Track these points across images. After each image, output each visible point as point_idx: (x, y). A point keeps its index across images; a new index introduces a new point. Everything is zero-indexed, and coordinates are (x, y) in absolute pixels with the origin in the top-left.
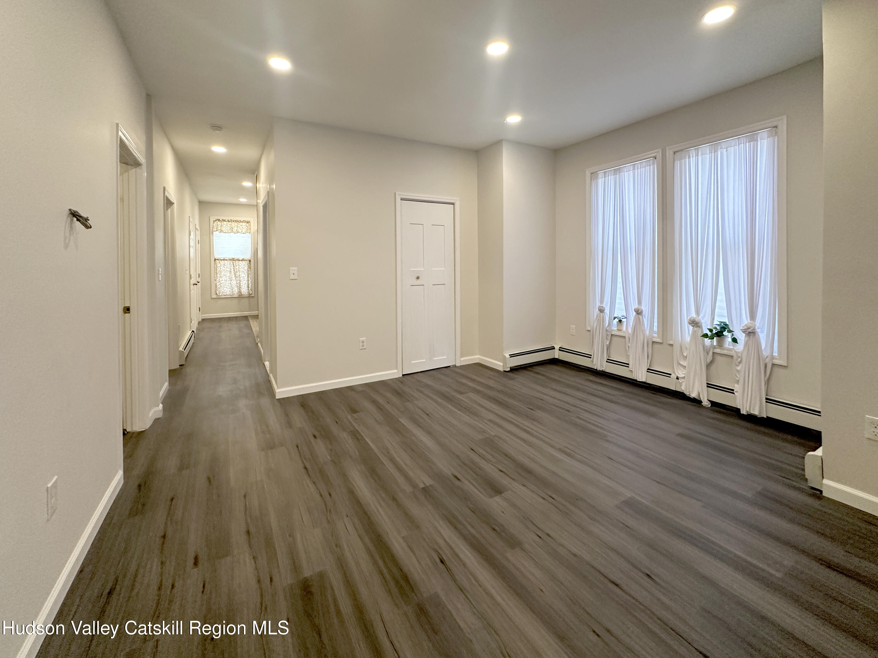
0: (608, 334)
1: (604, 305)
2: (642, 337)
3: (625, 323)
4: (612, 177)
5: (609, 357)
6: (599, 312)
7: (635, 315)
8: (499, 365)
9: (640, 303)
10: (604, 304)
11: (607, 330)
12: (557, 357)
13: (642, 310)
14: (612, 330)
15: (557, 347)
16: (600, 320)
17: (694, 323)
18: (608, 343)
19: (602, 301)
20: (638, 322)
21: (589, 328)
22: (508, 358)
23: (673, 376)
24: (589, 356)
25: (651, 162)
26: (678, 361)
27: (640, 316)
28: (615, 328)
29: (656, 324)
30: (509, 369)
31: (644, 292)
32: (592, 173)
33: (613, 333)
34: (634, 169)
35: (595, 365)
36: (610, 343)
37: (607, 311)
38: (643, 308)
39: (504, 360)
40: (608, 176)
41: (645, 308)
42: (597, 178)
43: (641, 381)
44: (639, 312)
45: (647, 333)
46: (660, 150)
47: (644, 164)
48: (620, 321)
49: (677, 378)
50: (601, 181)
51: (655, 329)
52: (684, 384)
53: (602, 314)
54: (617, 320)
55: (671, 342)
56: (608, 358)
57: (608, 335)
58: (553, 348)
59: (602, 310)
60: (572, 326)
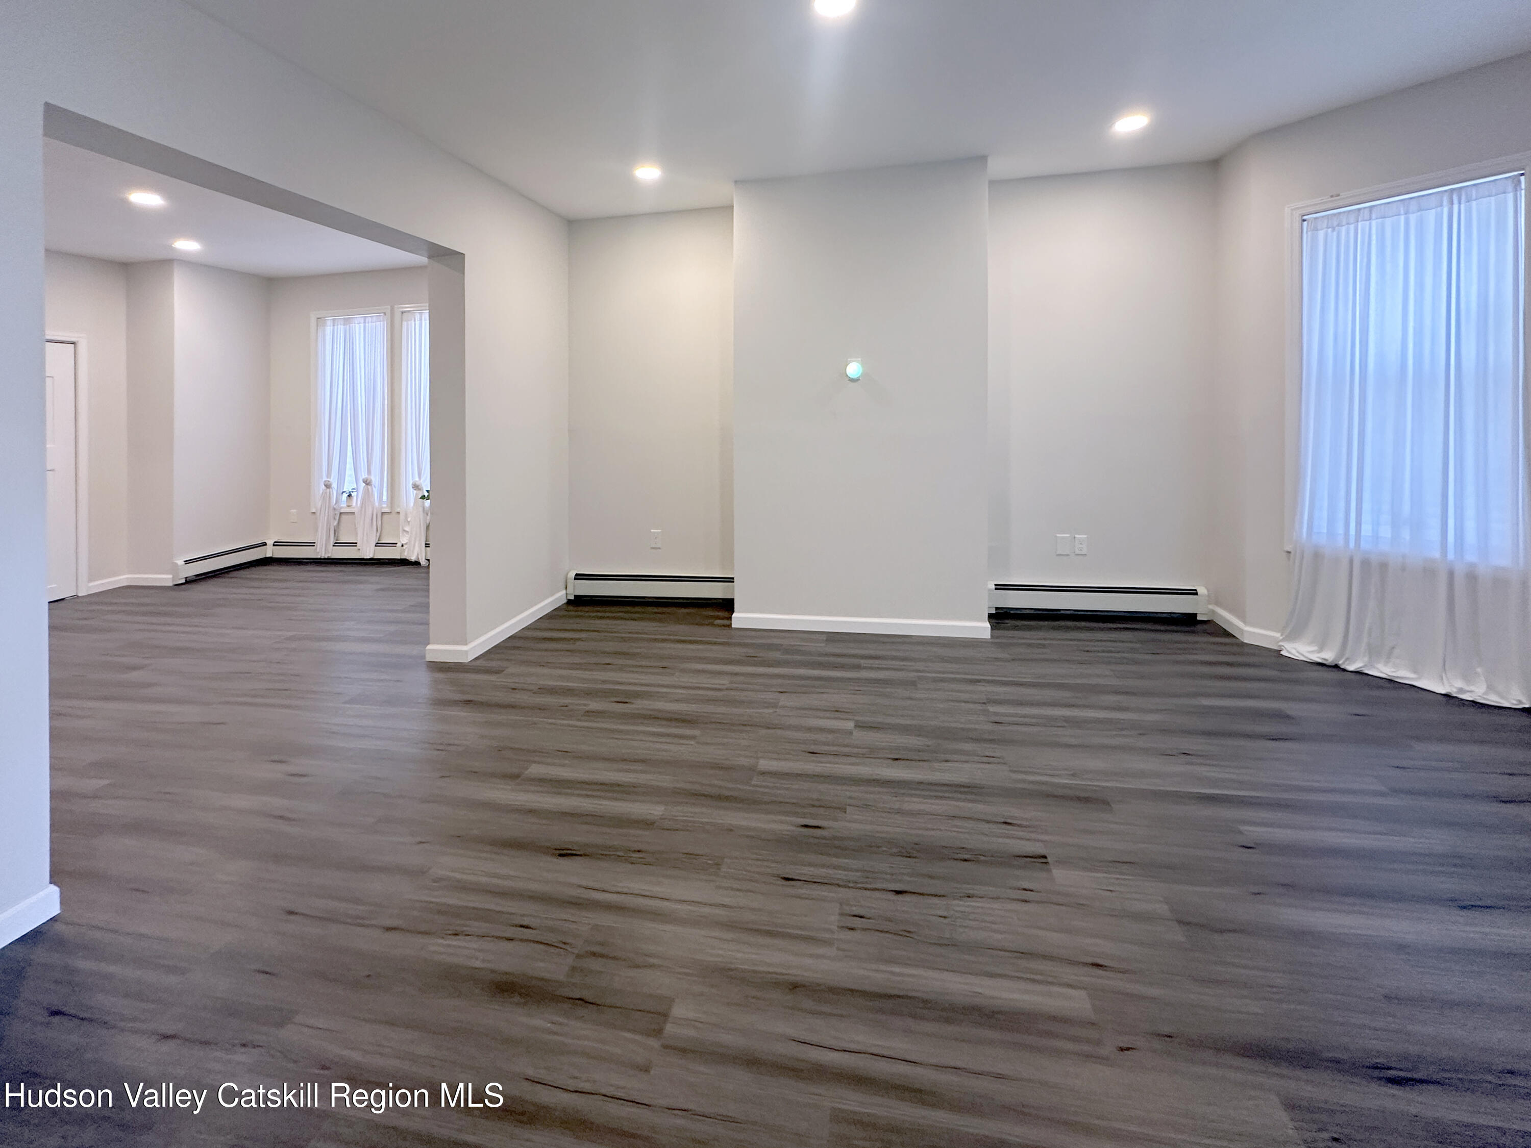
0: (336, 512)
1: (331, 480)
2: (371, 510)
3: (355, 498)
4: (342, 327)
5: (337, 540)
6: (325, 488)
7: (364, 487)
8: (167, 579)
9: (369, 472)
10: (332, 478)
11: (334, 509)
12: (269, 555)
13: (371, 480)
14: (341, 508)
15: (270, 542)
16: (326, 497)
17: (416, 487)
18: (336, 523)
19: (329, 474)
20: (367, 495)
21: (314, 511)
22: (182, 565)
23: (399, 545)
24: (312, 544)
25: (382, 317)
26: (403, 527)
27: (369, 487)
28: (344, 505)
29: (385, 494)
30: (183, 581)
31: (374, 459)
32: (318, 318)
33: (342, 511)
34: (365, 322)
35: (319, 553)
36: (339, 523)
37: (334, 485)
38: (372, 478)
39: (174, 569)
40: (337, 325)
41: (375, 479)
42: (324, 325)
43: (368, 557)
44: (367, 483)
45: (377, 504)
46: (389, 307)
47: (374, 318)
48: (350, 496)
49: (402, 546)
50: (329, 329)
51: (385, 498)
52: (407, 550)
53: (328, 490)
54: (345, 495)
55: (398, 510)
56: (335, 541)
57: (335, 514)
58: (265, 544)
59: (328, 486)
60: (293, 511)
